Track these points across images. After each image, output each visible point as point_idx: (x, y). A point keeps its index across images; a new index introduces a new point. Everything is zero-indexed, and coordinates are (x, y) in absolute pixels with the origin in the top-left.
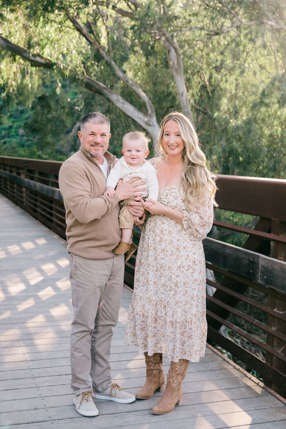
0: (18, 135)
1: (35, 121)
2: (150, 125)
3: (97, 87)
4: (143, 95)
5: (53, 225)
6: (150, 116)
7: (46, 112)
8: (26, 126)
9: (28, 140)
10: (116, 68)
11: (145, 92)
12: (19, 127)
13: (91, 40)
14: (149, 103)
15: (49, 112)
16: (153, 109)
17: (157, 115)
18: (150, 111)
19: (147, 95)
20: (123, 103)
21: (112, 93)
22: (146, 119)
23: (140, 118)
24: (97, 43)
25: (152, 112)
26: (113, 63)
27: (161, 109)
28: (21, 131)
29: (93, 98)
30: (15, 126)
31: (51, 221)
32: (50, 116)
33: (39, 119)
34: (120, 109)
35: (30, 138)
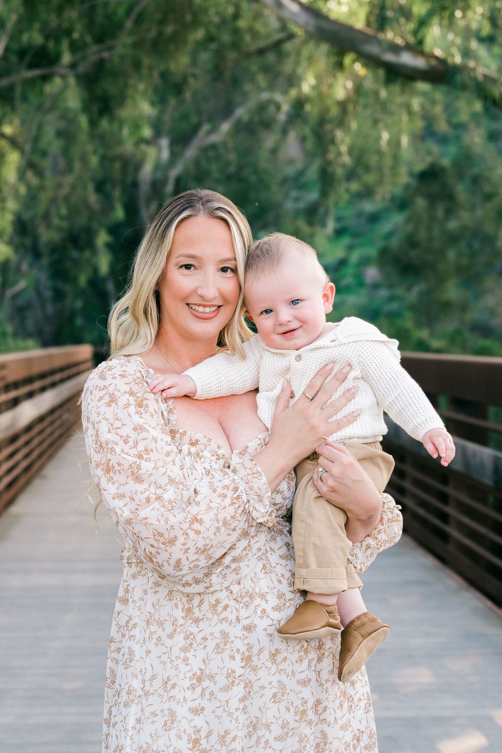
0: (361, 284)
1: (411, 242)
5: (451, 548)
7: (440, 212)
8: (386, 257)
9: (392, 299)
12: (364, 262)
15: (449, 213)
28: (372, 273)
30: (355, 257)
31: (444, 536)
32: (452, 225)
33: (423, 235)
35: (399, 291)
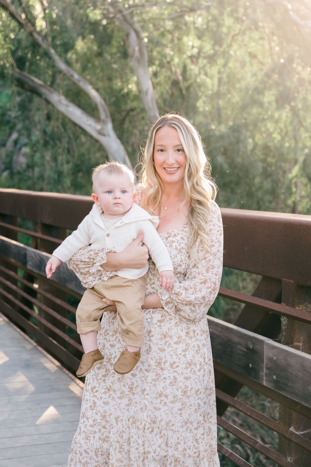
2: (104, 135)
3: (31, 84)
4: (93, 93)
6: (104, 122)
10: (56, 58)
11: (97, 90)
13: (22, 22)
14: (102, 105)
16: (108, 114)
17: (113, 121)
18: (103, 116)
19: (100, 94)
20: (67, 106)
21: (51, 92)
22: (99, 127)
23: (90, 125)
24: (29, 25)
25: (107, 117)
26: (52, 51)
27: (119, 112)
29: (30, 101)
34: (62, 114)
